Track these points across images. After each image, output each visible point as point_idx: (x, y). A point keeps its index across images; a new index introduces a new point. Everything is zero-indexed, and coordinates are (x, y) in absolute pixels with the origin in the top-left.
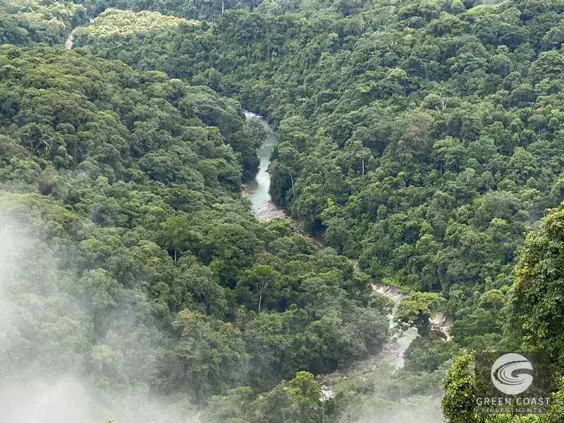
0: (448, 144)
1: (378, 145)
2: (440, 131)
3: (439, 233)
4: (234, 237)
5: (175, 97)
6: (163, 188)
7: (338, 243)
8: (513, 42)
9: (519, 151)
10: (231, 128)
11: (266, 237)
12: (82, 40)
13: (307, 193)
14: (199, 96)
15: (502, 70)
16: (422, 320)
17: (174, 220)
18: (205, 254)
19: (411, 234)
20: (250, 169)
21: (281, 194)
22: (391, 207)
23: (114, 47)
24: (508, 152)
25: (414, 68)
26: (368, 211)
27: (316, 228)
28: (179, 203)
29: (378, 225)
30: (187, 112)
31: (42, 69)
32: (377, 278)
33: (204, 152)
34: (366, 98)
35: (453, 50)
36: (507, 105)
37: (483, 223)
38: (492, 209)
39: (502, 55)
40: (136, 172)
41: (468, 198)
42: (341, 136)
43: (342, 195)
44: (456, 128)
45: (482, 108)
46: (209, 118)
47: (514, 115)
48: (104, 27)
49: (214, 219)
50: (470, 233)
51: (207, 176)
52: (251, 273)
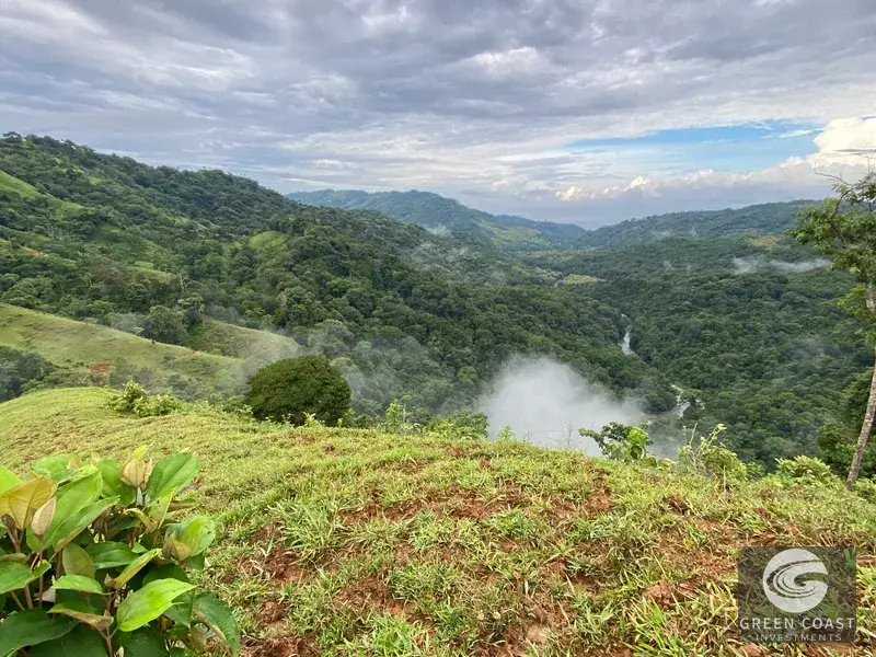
0: (709, 333)
1: (678, 330)
2: (705, 327)
3: (702, 368)
4: (616, 359)
5: (596, 306)
6: (588, 338)
7: (656, 365)
8: (739, 294)
9: (741, 338)
10: (616, 319)
11: (628, 361)
12: (560, 285)
13: (645, 345)
14: (604, 307)
15: (734, 305)
16: (692, 401)
17: (593, 351)
18: (604, 365)
19: (689, 366)
20: (622, 335)
21: (634, 345)
22: (681, 355)
23: (572, 288)
24: (735, 338)
25: (695, 302)
26: (671, 355)
27: (648, 359)
28: (594, 344)
29: (675, 361)
30: (599, 312)
31: (549, 294)
32: (673, 381)
33: (605, 327)
34: (673, 313)
35: (712, 296)
36: (737, 319)
37: (722, 365)
38: (726, 360)
39: (734, 299)
40: (578, 332)
41: (716, 354)
42: (661, 326)
43: (660, 348)
44: (713, 327)
45: (724, 320)
46: (607, 315)
47: (739, 324)
48: (569, 281)
49: (608, 352)
50: (716, 368)
51: (605, 336)
52: (622, 373)
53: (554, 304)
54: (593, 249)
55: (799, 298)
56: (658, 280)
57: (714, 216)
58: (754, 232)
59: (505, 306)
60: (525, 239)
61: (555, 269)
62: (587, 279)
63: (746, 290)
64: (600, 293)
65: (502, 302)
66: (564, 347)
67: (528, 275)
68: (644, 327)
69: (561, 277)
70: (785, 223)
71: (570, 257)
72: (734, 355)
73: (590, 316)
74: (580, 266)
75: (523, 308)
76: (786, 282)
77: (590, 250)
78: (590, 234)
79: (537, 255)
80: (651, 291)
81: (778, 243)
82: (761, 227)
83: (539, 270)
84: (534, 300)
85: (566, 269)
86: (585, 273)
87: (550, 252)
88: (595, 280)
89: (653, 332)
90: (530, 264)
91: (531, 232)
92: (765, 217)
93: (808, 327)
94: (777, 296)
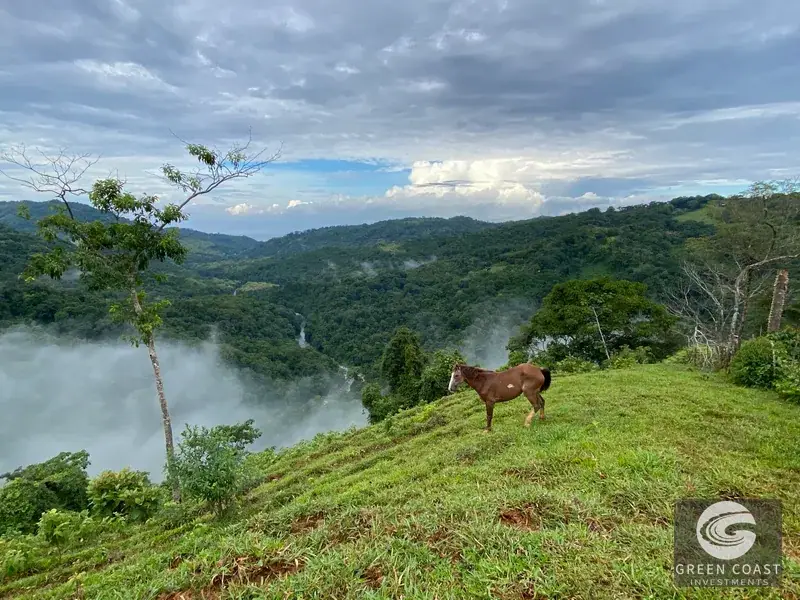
0: (360, 320)
1: (339, 321)
2: (358, 316)
3: (359, 348)
4: (294, 353)
5: (272, 309)
6: (268, 338)
7: (327, 353)
8: (378, 288)
9: (382, 321)
10: (292, 320)
11: (304, 352)
12: (239, 292)
13: (316, 337)
14: (281, 309)
15: (376, 297)
16: (355, 376)
17: (273, 350)
18: (284, 360)
19: (350, 348)
20: (298, 331)
21: (309, 338)
22: (344, 340)
23: (249, 294)
24: (379, 321)
25: (349, 297)
26: (337, 342)
27: (320, 349)
28: (274, 344)
29: (340, 346)
30: (276, 314)
31: (226, 302)
32: (340, 363)
33: (282, 327)
34: (335, 307)
35: (360, 291)
36: (378, 307)
37: (373, 344)
38: (375, 339)
39: (375, 292)
40: (259, 334)
41: (367, 336)
42: (327, 319)
43: (328, 337)
44: (362, 315)
45: (370, 309)
46: (283, 315)
47: (380, 310)
48: (247, 288)
49: (286, 348)
50: (369, 347)
51: (284, 334)
52: (300, 364)
53: (231, 311)
54: (265, 258)
55: (415, 287)
56: (321, 281)
57: (355, 229)
58: (383, 241)
59: (179, 319)
60: (198, 251)
61: (232, 278)
62: (263, 285)
63: (382, 284)
64: (276, 297)
65: (176, 315)
66: (246, 350)
67: (205, 285)
68: (314, 322)
69: (239, 286)
70: (401, 234)
71: (245, 267)
72: (380, 335)
73: (268, 318)
74: (257, 273)
75: (200, 318)
76: (405, 276)
77: (264, 259)
78: (262, 244)
79: (213, 265)
80: (317, 291)
81: (398, 248)
82: (388, 236)
83: (216, 280)
84: (210, 310)
85: (244, 277)
86: (262, 280)
87: (226, 263)
88: (271, 285)
89: (322, 326)
90: (207, 274)
91: (205, 244)
92: (389, 229)
93: (422, 306)
94: (401, 287)
